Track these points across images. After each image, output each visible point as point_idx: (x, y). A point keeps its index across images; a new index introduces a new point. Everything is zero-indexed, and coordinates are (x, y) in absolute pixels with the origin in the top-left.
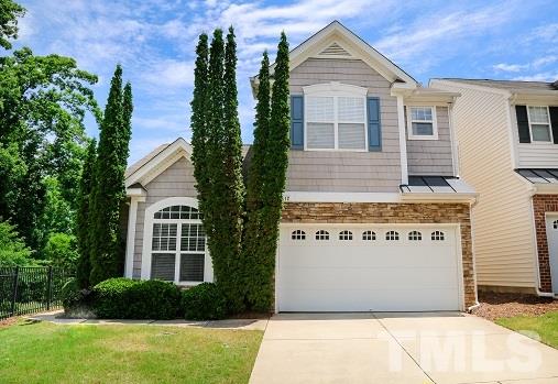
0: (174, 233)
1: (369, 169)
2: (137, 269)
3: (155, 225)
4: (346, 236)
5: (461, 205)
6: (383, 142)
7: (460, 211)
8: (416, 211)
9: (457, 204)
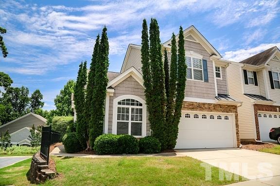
0: (128, 112)
1: (205, 89)
2: (110, 129)
3: (118, 108)
4: (196, 116)
5: (235, 106)
6: (209, 79)
7: (234, 109)
8: (221, 107)
9: (233, 106)
